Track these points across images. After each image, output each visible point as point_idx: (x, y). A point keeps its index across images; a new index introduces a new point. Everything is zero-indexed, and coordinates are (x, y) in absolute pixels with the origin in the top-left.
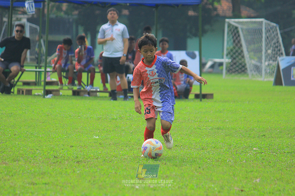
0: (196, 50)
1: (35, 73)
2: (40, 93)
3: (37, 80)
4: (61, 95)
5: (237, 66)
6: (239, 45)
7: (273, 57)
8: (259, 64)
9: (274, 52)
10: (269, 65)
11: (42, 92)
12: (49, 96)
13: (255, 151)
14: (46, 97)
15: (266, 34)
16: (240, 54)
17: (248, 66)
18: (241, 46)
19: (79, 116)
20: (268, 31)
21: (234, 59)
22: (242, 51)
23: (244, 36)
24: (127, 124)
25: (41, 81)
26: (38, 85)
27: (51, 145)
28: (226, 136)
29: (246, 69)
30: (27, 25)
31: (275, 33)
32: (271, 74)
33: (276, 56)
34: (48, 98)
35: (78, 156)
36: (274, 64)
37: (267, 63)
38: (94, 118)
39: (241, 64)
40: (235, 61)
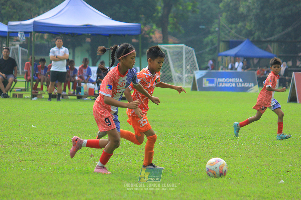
0: (138, 66)
1: (25, 82)
2: (28, 97)
3: (27, 87)
4: (43, 98)
5: (166, 78)
6: (167, 63)
7: (191, 71)
8: (181, 76)
9: (191, 68)
10: (188, 76)
11: (30, 96)
12: (35, 98)
13: (179, 136)
14: (32, 99)
15: (185, 55)
16: (168, 69)
17: (173, 77)
18: (169, 63)
19: (55, 113)
20: (187, 53)
21: (164, 72)
22: (169, 67)
23: (171, 57)
24: (89, 118)
25: (29, 88)
26: (27, 91)
27: (36, 133)
28: (159, 126)
29: (172, 79)
30: (19, 49)
31: (192, 54)
32: (189, 83)
33: (193, 70)
34: (34, 100)
35: (55, 141)
36: (192, 76)
37: (186, 75)
38: (66, 114)
39: (168, 76)
40: (164, 74)
